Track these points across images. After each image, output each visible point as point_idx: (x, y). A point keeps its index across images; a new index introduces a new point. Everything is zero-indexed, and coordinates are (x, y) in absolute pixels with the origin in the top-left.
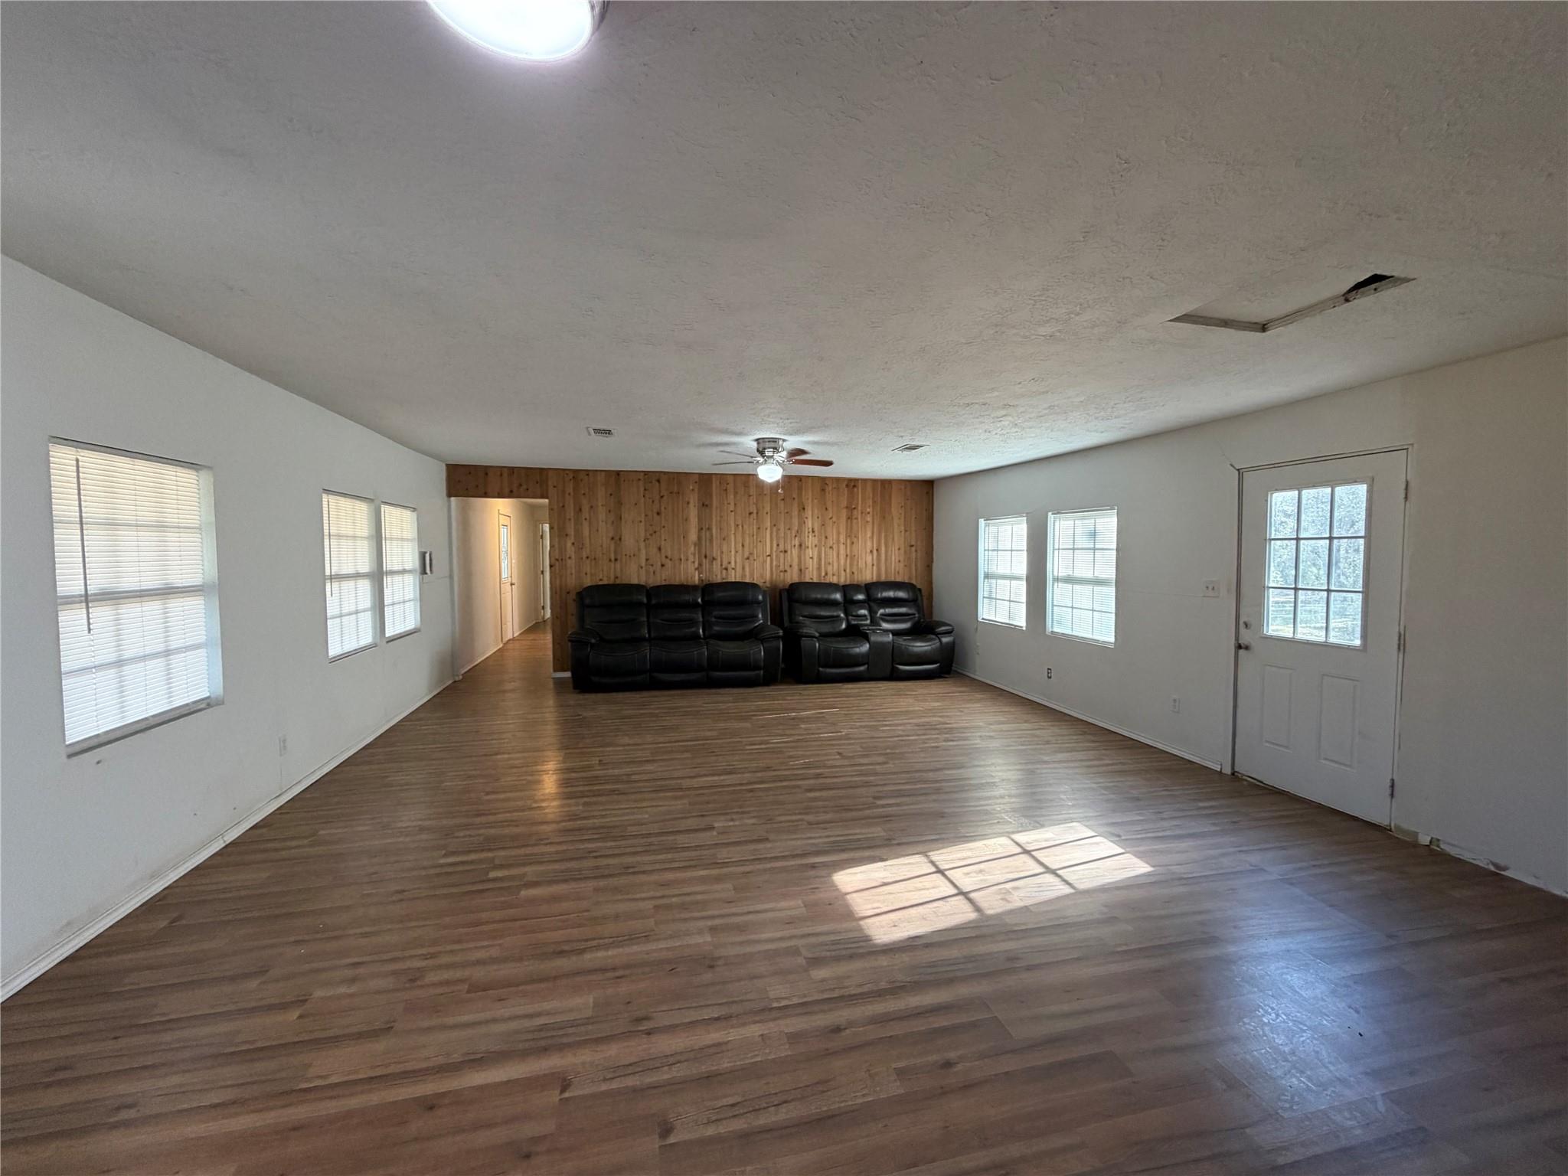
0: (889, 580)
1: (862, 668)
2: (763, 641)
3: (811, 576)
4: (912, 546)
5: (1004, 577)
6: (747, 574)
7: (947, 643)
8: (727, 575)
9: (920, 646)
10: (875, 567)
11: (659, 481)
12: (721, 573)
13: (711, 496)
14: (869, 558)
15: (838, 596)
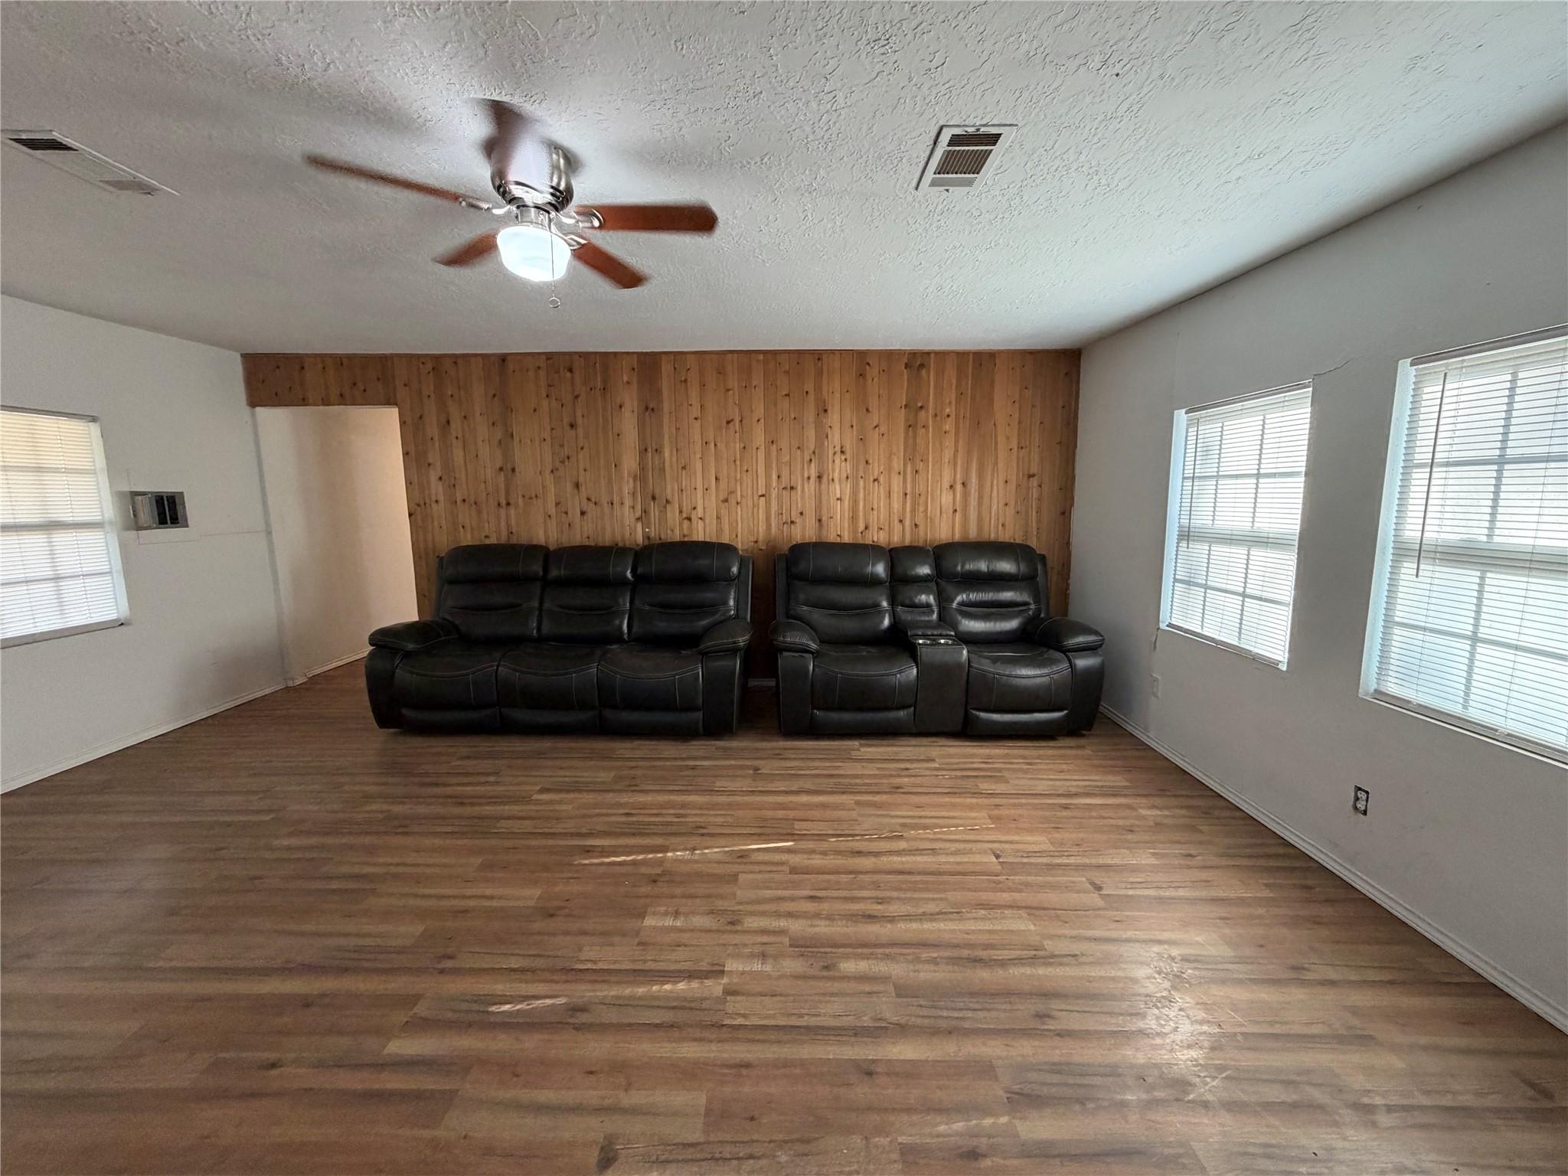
0: (985, 537)
1: (902, 714)
2: (705, 655)
3: (839, 530)
4: (1031, 476)
5: (1230, 539)
6: (726, 527)
7: (1088, 671)
8: (690, 528)
9: (1030, 675)
10: (958, 516)
11: (570, 370)
12: (681, 524)
13: (659, 392)
14: (946, 499)
15: (880, 569)
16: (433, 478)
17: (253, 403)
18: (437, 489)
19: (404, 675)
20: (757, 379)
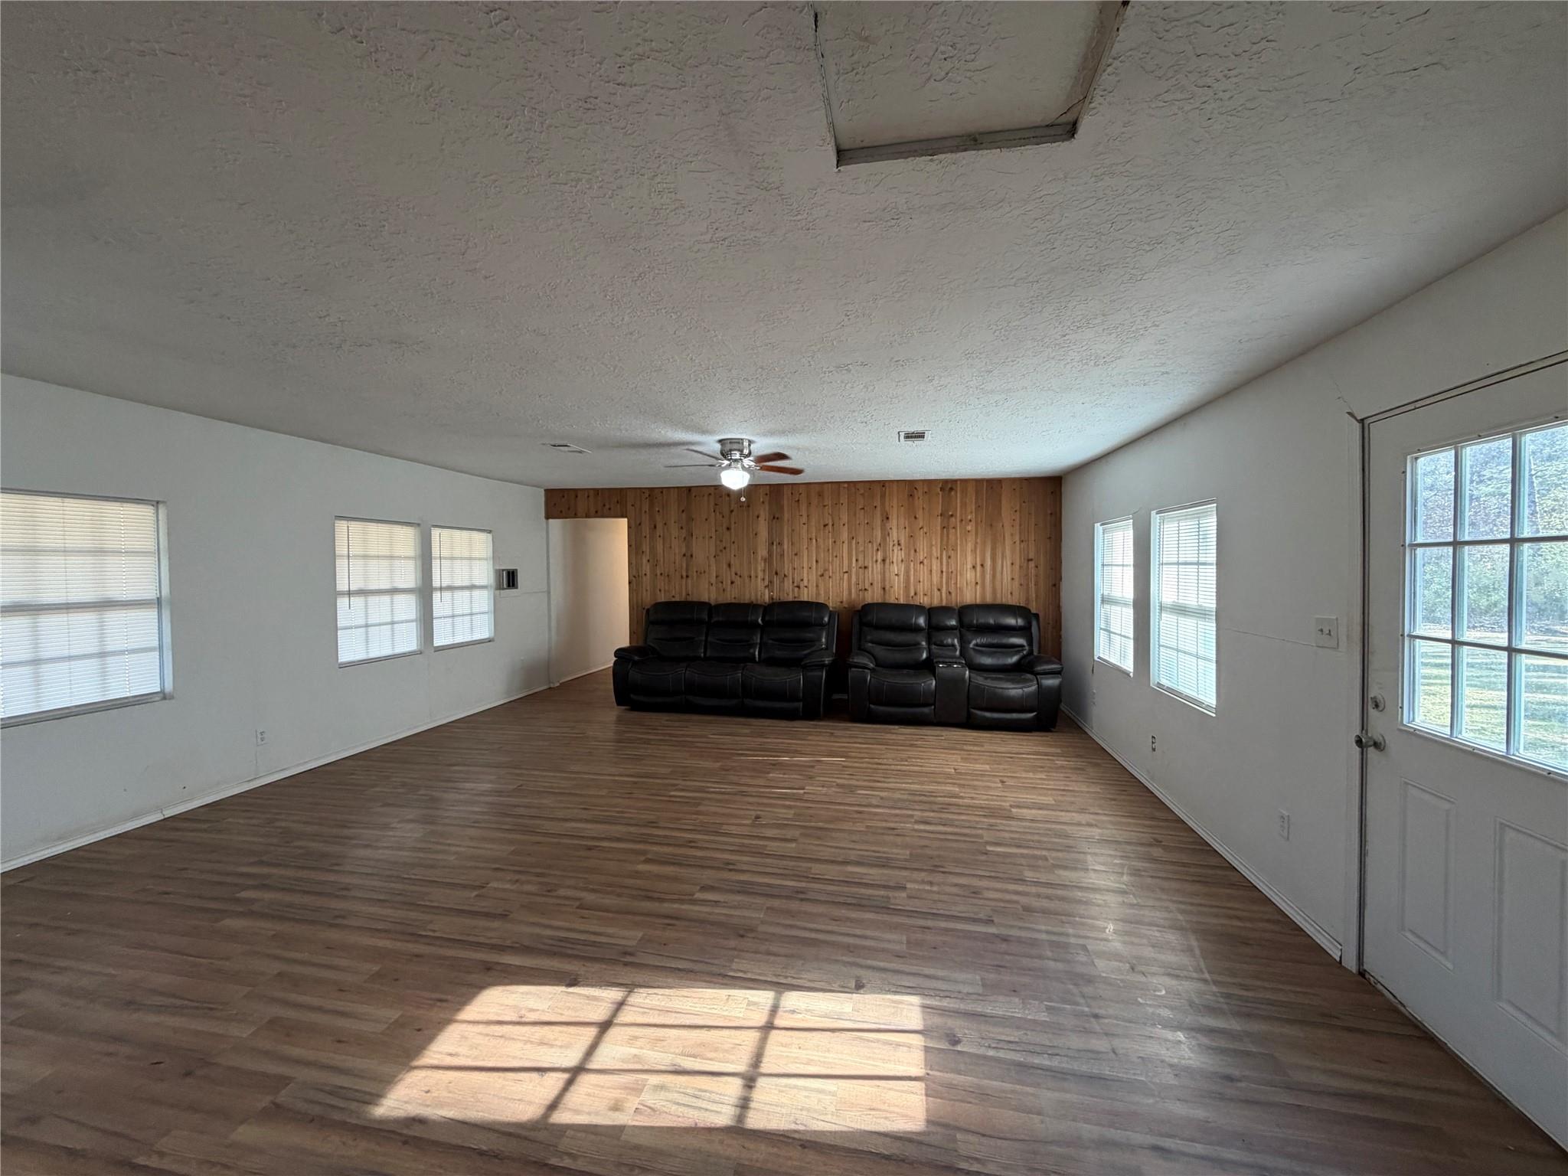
0: (998, 601)
1: (926, 710)
2: (805, 669)
3: (897, 594)
4: (1029, 560)
5: (1116, 602)
6: (822, 592)
7: (1050, 689)
8: (799, 593)
9: (1011, 689)
10: (978, 587)
11: (729, 496)
12: (793, 590)
13: (782, 508)
14: (970, 575)
15: (921, 621)
16: (645, 561)
17: (548, 517)
18: (646, 568)
19: (635, 675)
20: (844, 499)
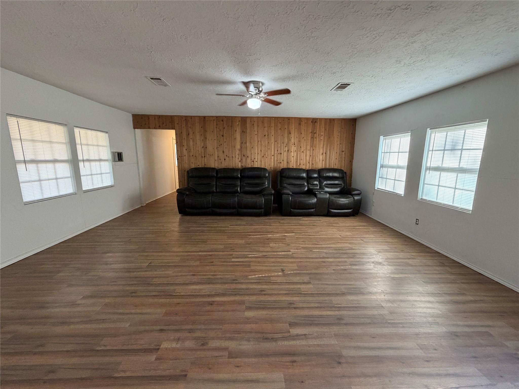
0: (330, 168)
1: (312, 210)
2: (264, 195)
3: (293, 165)
4: (343, 151)
5: (392, 167)
6: (263, 164)
7: (358, 200)
8: (253, 164)
9: (343, 201)
10: (324, 162)
11: (223, 121)
12: (251, 163)
13: (246, 127)
14: (321, 157)
15: (304, 175)
16: (184, 149)
17: (135, 128)
18: (185, 152)
19: (188, 200)
20: (273, 125)
